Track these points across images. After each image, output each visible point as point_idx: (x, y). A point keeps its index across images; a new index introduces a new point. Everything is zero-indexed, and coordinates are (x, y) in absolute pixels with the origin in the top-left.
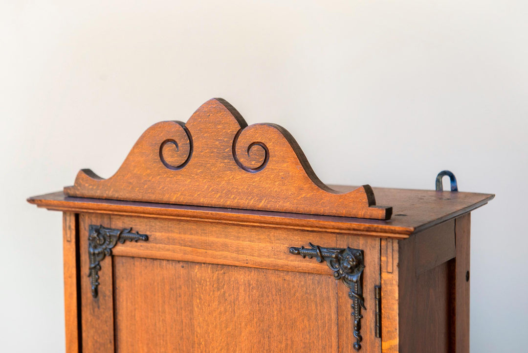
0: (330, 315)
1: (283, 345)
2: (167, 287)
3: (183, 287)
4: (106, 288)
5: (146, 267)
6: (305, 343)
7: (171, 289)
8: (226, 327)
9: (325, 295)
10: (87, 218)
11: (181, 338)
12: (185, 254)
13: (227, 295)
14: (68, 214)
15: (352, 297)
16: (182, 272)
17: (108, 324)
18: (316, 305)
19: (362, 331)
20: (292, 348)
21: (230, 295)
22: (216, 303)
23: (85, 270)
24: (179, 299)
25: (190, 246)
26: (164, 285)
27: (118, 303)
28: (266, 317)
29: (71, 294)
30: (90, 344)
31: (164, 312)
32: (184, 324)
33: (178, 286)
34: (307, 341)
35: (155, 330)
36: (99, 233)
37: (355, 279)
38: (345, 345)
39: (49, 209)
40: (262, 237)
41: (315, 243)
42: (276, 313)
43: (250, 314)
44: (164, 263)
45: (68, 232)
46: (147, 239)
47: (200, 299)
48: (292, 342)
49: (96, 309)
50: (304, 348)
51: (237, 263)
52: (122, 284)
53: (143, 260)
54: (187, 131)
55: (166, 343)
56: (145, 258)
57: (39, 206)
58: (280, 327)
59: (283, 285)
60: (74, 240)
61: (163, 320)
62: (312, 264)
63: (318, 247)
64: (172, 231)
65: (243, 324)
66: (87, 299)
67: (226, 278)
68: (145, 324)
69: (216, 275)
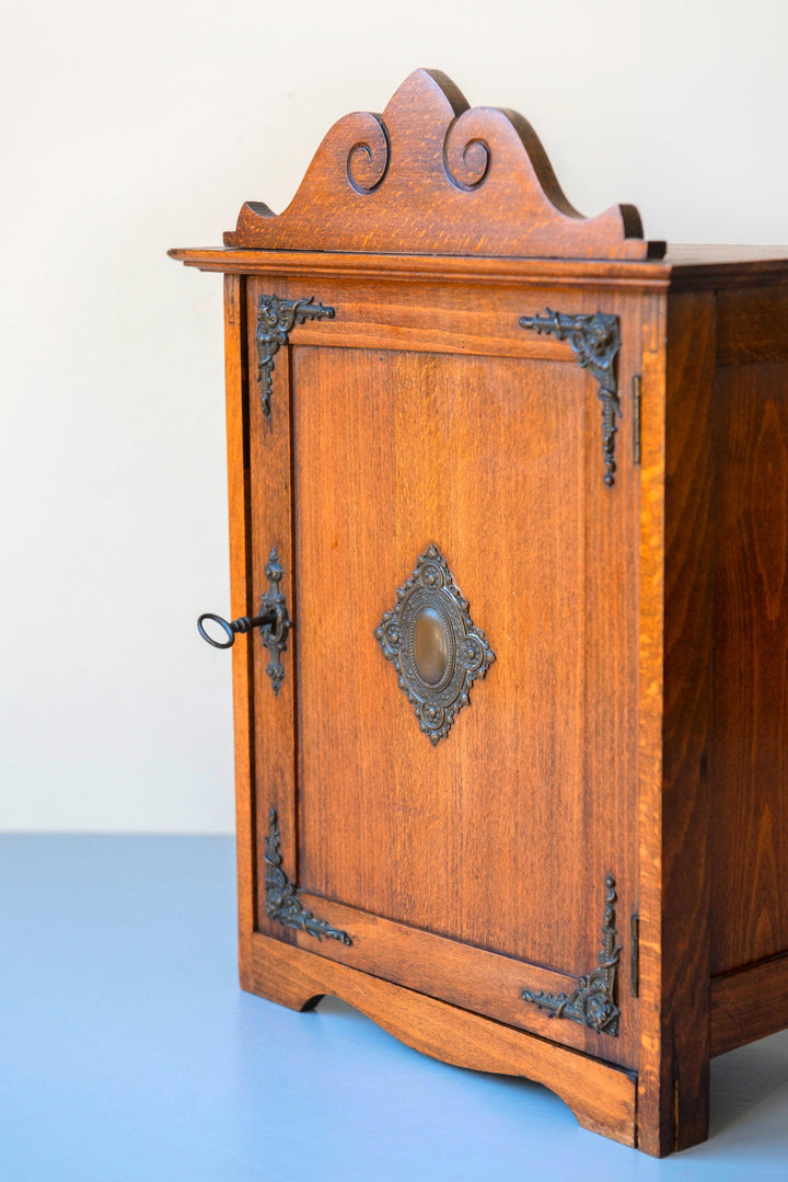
0: (575, 429)
1: (512, 485)
2: (361, 396)
3: (381, 393)
4: (280, 401)
5: (334, 362)
7: (366, 397)
8: (437, 457)
9: (569, 396)
10: (257, 282)
11: (379, 478)
12: (382, 336)
13: (439, 402)
14: (231, 278)
15: (602, 396)
16: (381, 367)
17: (284, 457)
18: (557, 416)
19: (616, 454)
20: (523, 487)
21: (442, 403)
22: (425, 417)
23: (254, 371)
24: (375, 412)
25: (389, 323)
26: (357, 391)
27: (297, 423)
28: (490, 437)
29: (235, 411)
30: (261, 492)
31: (356, 436)
32: (382, 454)
33: (374, 391)
34: (544, 476)
35: (345, 466)
36: (270, 307)
37: (605, 366)
38: (593, 479)
39: (202, 270)
40: (483, 302)
41: (554, 309)
42: (502, 430)
43: (468, 432)
44: (357, 353)
45: (230, 306)
46: (332, 315)
47: (404, 412)
48: (525, 477)
49: (268, 435)
50: (541, 486)
51: (450, 349)
52: (304, 393)
53: (331, 350)
54: (383, 126)
55: (360, 488)
56: (334, 347)
57: (187, 263)
58: (508, 453)
59: (513, 382)
60: (238, 321)
61: (355, 448)
62: (550, 344)
63: (557, 315)
64: (366, 300)
65: (460, 450)
66: (256, 417)
67: (438, 376)
68: (333, 457)
69: (424, 371)
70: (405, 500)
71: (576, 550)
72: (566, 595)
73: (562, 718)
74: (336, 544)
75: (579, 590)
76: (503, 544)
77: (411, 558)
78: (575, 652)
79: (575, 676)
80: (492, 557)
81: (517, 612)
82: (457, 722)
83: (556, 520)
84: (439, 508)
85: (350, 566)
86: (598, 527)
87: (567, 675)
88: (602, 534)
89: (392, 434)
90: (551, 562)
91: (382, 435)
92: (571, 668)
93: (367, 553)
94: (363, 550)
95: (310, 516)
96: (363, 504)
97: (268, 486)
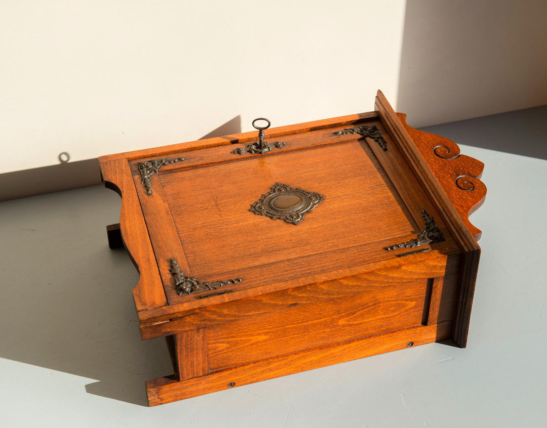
11: (336, 175)
17: (323, 142)
18: (397, 228)
24: (358, 170)
28: (375, 208)
32: (346, 174)
42: (380, 212)
43: (372, 201)
45: (366, 115)
46: (385, 150)
47: (366, 179)
49: (328, 135)
55: (328, 169)
58: (374, 215)
61: (342, 165)
62: (421, 221)
65: (364, 199)
70: (335, 185)
71: (354, 243)
72: (336, 243)
73: (290, 251)
75: (341, 247)
76: (340, 220)
77: (315, 191)
78: (317, 251)
79: (308, 252)
80: (334, 217)
81: (319, 229)
82: (263, 217)
83: (361, 235)
84: (339, 196)
85: (297, 170)
86: (369, 249)
87: (308, 250)
88: (368, 250)
89: (355, 177)
90: (345, 236)
91: (352, 173)
92: (311, 250)
94: (306, 174)
96: (323, 171)
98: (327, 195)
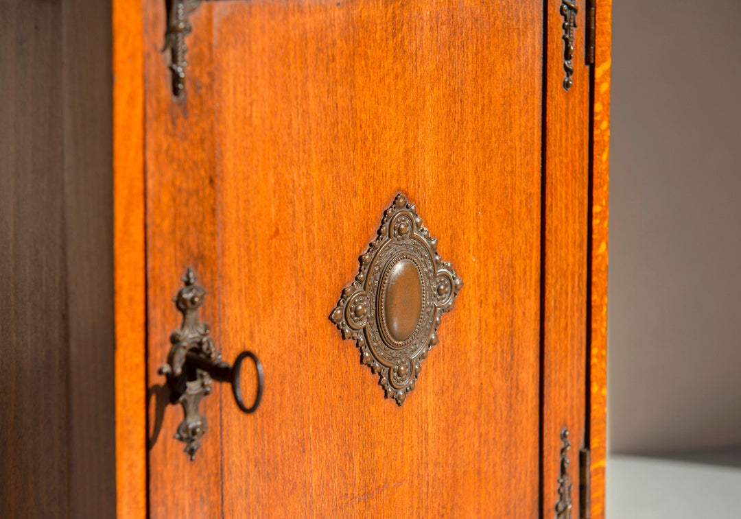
0: (534, 46)
1: (479, 109)
2: (312, 48)
3: (338, 42)
6: (504, 97)
7: (319, 50)
9: (529, 17)
11: (336, 138)
13: (406, 41)
16: (338, 13)
18: (519, 34)
20: (489, 109)
21: (410, 42)
22: (390, 60)
24: (331, 66)
26: (306, 44)
31: (305, 96)
32: (340, 110)
33: (330, 41)
38: (554, 85)
42: (471, 58)
47: (366, 57)
48: (490, 98)
50: (504, 104)
55: (310, 156)
58: (475, 79)
59: (481, 10)
61: (304, 111)
65: (428, 87)
67: (406, 14)
68: (272, 128)
69: (390, 10)
70: (368, 155)
71: (532, 154)
72: (524, 197)
73: (520, 312)
74: (277, 231)
75: (537, 189)
76: (470, 170)
79: (531, 268)
80: (459, 184)
81: (481, 230)
82: (424, 368)
83: (516, 131)
84: (406, 152)
85: (296, 253)
86: (558, 127)
87: (525, 270)
89: (353, 85)
90: (512, 172)
91: (339, 88)
92: (528, 261)
93: (320, 229)
95: (237, 211)
96: (315, 174)
97: (180, 190)
98: (395, 185)
